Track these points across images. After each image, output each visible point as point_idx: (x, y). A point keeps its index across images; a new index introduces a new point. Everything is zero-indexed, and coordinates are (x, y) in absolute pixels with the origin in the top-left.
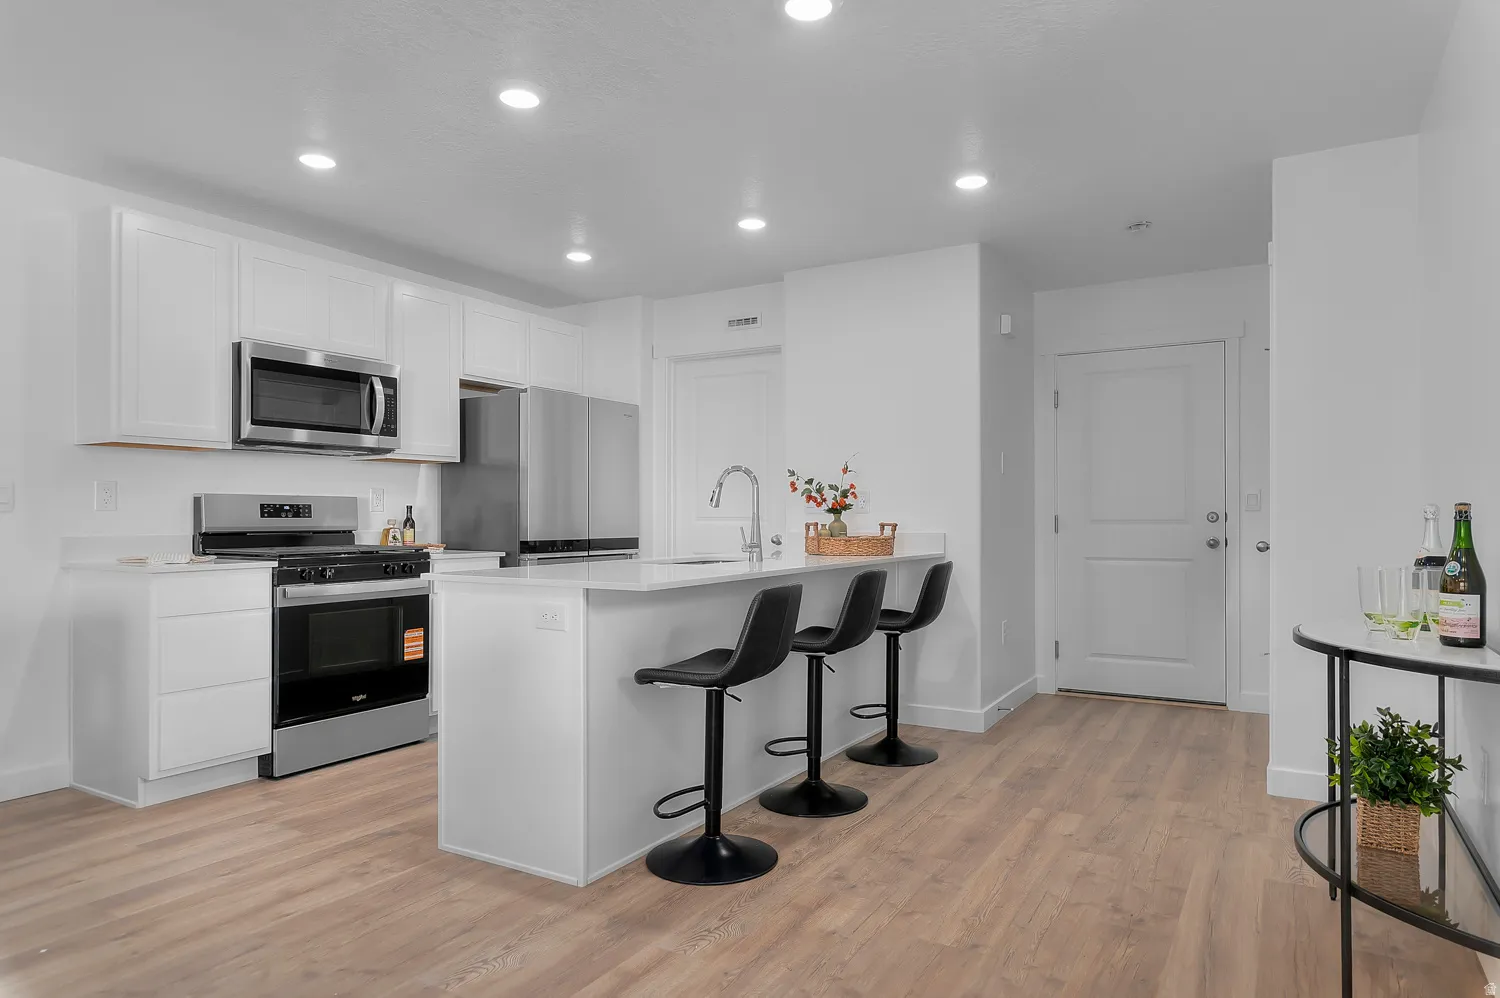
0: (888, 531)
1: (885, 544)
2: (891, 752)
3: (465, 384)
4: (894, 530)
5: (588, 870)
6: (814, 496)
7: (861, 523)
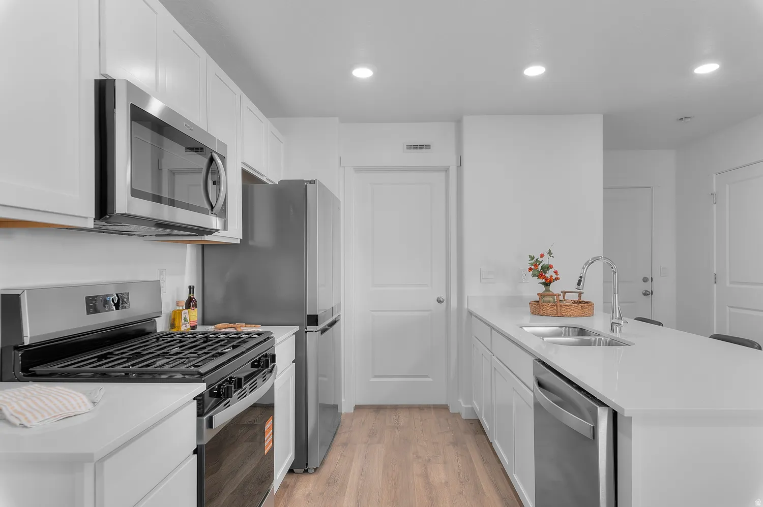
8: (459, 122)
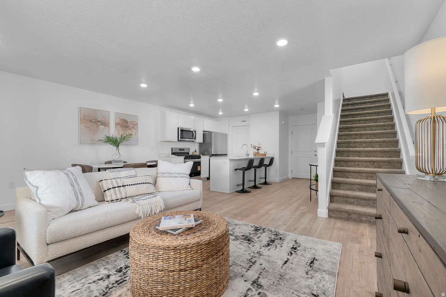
0: (265, 153)
1: (265, 155)
2: (265, 183)
3: (203, 131)
4: (266, 152)
5: (230, 191)
6: (255, 148)
7: (261, 152)
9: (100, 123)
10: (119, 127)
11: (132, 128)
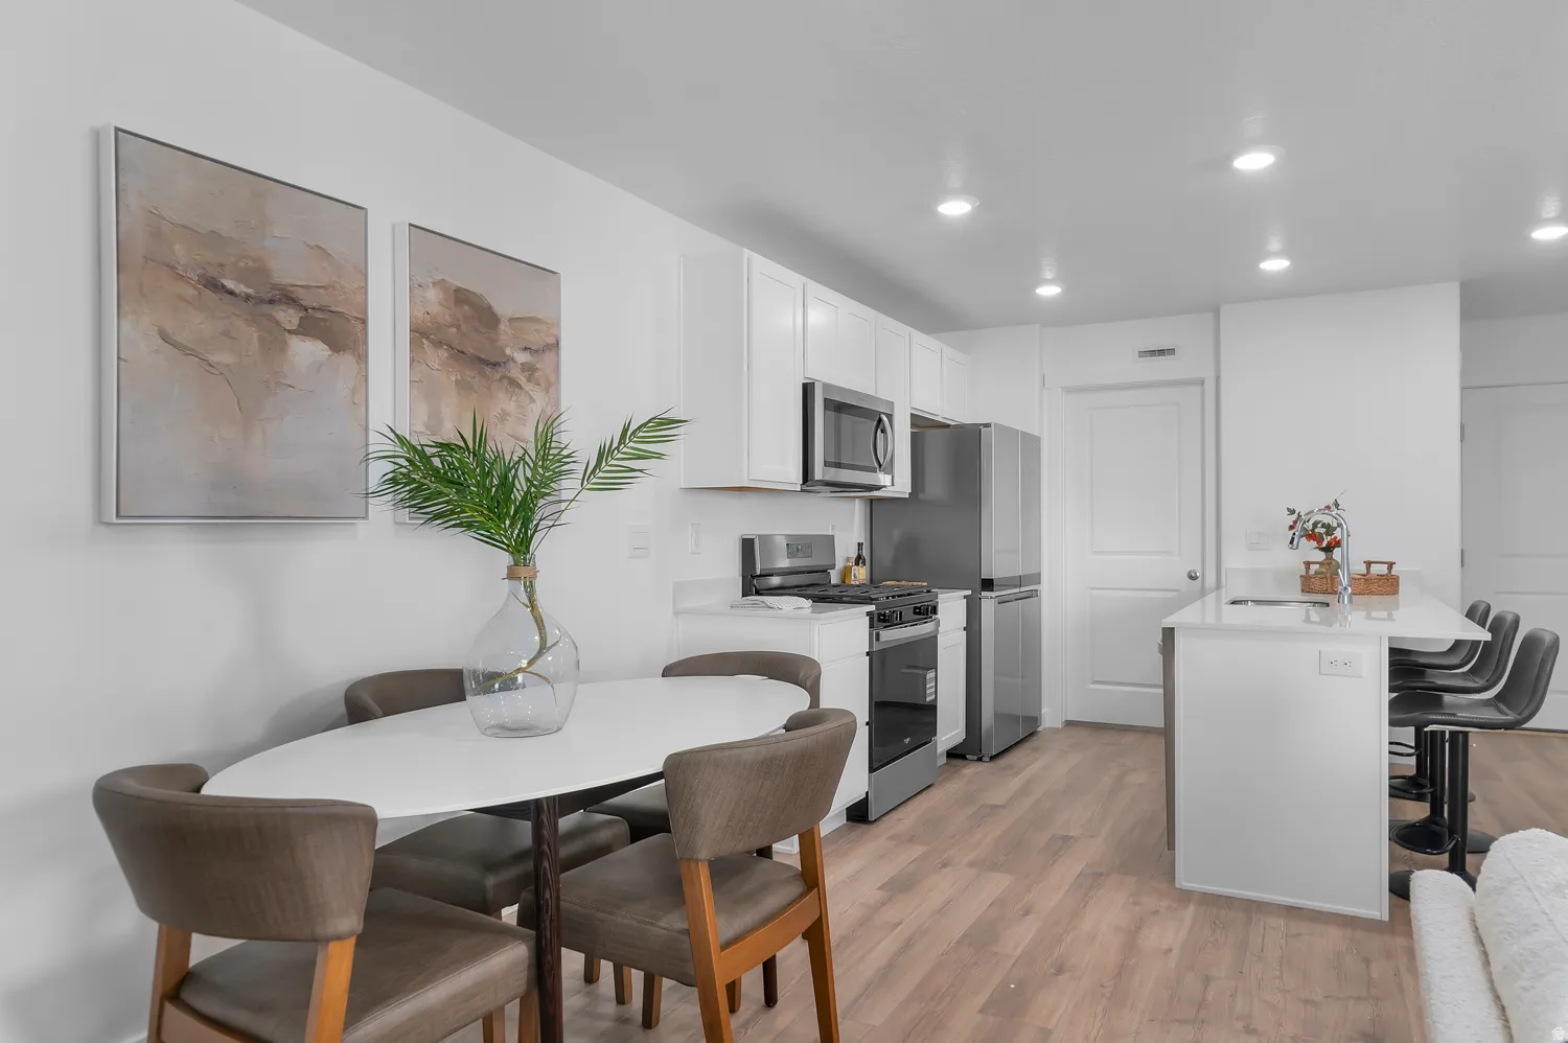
8: (1217, 312)
9: (289, 317)
10: (436, 357)
11: (522, 380)
